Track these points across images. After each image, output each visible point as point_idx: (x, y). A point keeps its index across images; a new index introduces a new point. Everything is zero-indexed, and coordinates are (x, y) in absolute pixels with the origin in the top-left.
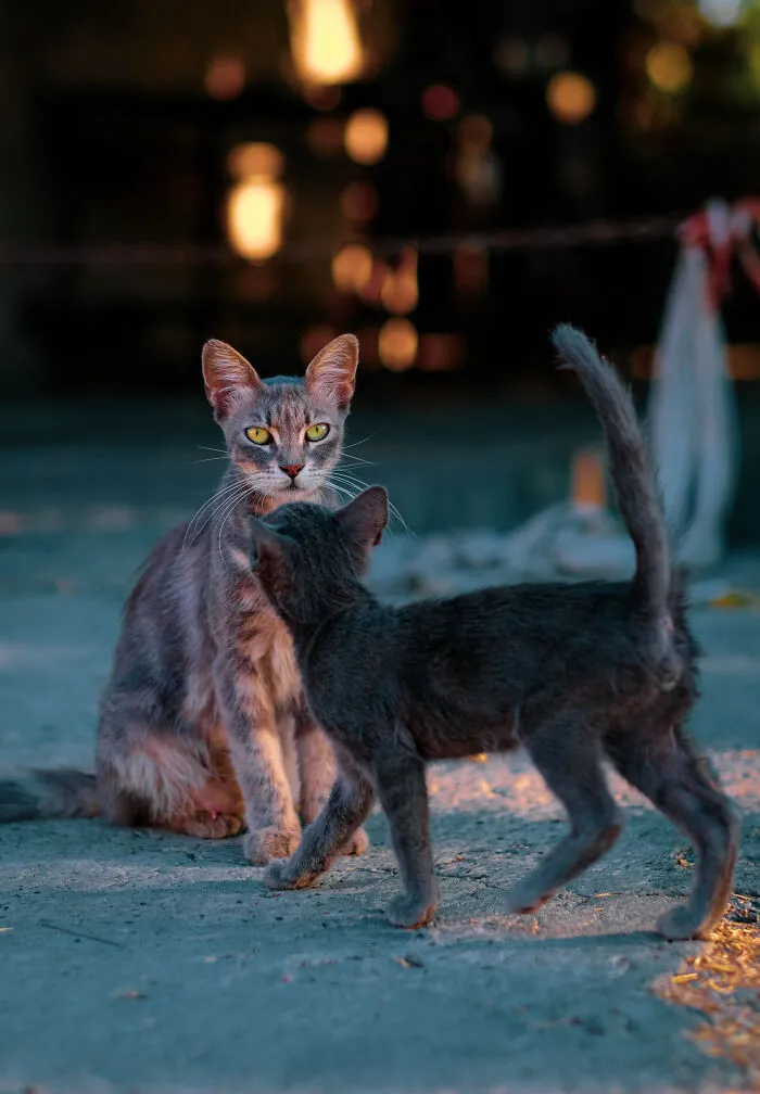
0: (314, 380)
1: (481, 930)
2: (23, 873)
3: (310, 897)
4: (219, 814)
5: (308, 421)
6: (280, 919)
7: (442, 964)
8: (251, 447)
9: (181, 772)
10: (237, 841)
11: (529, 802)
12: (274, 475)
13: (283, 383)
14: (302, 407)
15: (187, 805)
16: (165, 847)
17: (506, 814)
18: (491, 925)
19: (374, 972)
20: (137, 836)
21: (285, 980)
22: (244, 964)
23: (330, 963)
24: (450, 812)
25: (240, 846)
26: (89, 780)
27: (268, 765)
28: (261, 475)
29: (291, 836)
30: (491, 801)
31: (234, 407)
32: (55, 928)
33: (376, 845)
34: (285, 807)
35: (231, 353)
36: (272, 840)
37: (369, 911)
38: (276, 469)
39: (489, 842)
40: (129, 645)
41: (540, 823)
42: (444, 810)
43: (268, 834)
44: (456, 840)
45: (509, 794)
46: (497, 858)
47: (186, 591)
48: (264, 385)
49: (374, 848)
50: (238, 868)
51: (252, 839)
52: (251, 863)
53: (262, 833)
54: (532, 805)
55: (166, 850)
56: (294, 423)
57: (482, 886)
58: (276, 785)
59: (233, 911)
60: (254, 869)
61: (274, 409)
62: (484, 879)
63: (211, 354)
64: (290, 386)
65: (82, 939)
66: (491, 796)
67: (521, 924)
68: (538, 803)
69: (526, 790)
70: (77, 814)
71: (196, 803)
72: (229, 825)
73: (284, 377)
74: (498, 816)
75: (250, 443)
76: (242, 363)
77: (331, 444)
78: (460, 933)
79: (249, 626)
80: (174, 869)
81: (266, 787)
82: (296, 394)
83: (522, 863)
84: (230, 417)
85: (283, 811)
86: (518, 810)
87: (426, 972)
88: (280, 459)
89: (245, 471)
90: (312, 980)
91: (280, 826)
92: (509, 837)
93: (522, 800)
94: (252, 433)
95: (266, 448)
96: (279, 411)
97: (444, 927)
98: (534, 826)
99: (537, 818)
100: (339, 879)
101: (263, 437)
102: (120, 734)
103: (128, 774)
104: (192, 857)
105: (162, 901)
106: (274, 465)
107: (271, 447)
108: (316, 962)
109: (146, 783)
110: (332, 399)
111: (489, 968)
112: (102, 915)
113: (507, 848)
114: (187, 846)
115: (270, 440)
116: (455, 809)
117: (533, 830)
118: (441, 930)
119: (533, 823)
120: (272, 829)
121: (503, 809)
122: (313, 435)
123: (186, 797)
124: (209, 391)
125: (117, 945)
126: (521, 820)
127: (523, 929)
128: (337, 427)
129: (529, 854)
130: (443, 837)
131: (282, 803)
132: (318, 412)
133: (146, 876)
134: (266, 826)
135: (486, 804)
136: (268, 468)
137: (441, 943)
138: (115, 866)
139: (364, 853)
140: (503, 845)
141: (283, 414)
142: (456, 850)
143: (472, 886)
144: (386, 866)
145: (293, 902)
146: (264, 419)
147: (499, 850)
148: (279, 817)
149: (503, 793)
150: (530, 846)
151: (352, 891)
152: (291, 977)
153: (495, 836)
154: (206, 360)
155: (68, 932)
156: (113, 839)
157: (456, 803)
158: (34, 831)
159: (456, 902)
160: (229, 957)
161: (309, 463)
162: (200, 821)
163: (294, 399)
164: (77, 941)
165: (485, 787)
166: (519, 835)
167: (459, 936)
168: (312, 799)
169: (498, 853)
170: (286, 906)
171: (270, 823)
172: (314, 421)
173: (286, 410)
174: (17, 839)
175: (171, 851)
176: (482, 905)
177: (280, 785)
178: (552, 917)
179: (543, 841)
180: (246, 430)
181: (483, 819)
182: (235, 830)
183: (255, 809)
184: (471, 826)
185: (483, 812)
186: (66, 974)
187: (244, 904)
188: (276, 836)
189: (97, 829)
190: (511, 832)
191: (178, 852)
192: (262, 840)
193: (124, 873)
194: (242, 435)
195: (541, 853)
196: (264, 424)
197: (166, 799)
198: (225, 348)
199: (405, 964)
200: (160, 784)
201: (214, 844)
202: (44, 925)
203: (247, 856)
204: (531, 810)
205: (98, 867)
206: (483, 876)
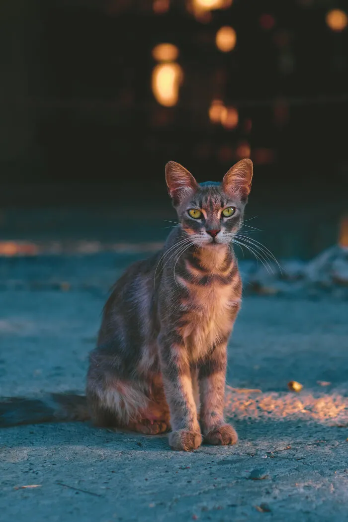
0: (227, 183)
1: (302, 490)
2: (46, 453)
3: (206, 469)
4: (155, 421)
5: (222, 206)
6: (189, 482)
7: (282, 510)
8: (191, 220)
9: (134, 399)
10: (164, 436)
11: (325, 415)
12: (204, 236)
13: (210, 185)
14: (219, 198)
15: (138, 417)
16: (125, 439)
17: (312, 422)
18: (308, 487)
19: (243, 514)
20: (110, 432)
21: (194, 518)
22: (170, 507)
23: (219, 508)
24: (282, 420)
25: (167, 439)
26: (82, 400)
27: (186, 395)
28: (197, 235)
29: (196, 434)
30: (304, 414)
31: (183, 198)
32: (64, 485)
33: (241, 439)
34: (193, 418)
35: (181, 168)
36: (185, 436)
37: (239, 478)
38: (205, 232)
39: (304, 438)
40: (107, 329)
41: (332, 427)
42: (278, 420)
43: (183, 433)
44: (286, 437)
45: (313, 410)
46: (309, 448)
47: (143, 298)
48: (199, 186)
49: (241, 441)
50: (165, 452)
51: (174, 435)
52: (172, 449)
53: (179, 432)
54: (327, 417)
55: (126, 440)
56: (215, 207)
57: (301, 464)
58: (189, 406)
59: (163, 477)
60: (174, 452)
61: (204, 199)
62: (302, 460)
63: (170, 169)
64: (214, 186)
65: (80, 492)
66: (304, 411)
67: (323, 487)
68: (330, 416)
69: (323, 408)
70: (76, 419)
71: (143, 415)
72: (161, 427)
73: (211, 182)
74: (308, 423)
75: (191, 218)
76: (187, 174)
77: (236, 219)
78: (290, 492)
79: (183, 319)
80: (130, 451)
81: (184, 407)
82: (216, 191)
83: (323, 451)
84: (181, 204)
85: (192, 420)
86: (319, 419)
87: (272, 515)
88: (207, 227)
89: (189, 234)
90: (209, 518)
91: (190, 428)
92: (314, 435)
93: (321, 414)
94: (192, 212)
95: (199, 221)
96: (206, 199)
97: (281, 488)
98: (328, 430)
99: (330, 425)
100: (222, 459)
101: (197, 215)
102: (101, 377)
103: (105, 400)
104: (139, 444)
105: (123, 471)
106: (203, 230)
107: (202, 220)
108: (210, 508)
109: (115, 404)
110: (237, 194)
111: (307, 513)
112: (91, 478)
113: (314, 442)
114: (136, 438)
115: (202, 217)
116: (284, 418)
117: (328, 431)
118: (280, 490)
119: (328, 427)
120: (185, 430)
121: (311, 419)
122: (226, 213)
123: (137, 412)
124: (169, 189)
125: (100, 496)
126: (321, 425)
127: (325, 490)
128: (239, 209)
129: (326, 445)
130: (279, 435)
131: (192, 416)
132: (228, 201)
133: (115, 455)
134: (182, 428)
135: (301, 416)
136: (201, 232)
137: (280, 498)
138: (98, 449)
139: (235, 443)
140: (312, 440)
141: (208, 201)
142: (286, 442)
143: (296, 464)
144: (248, 452)
145: (197, 472)
146: (198, 204)
147: (310, 443)
148: (190, 423)
149: (310, 410)
150: (327, 441)
151: (229, 466)
152: (198, 517)
153: (308, 435)
154: (168, 173)
155: (72, 488)
156: (96, 434)
157: (284, 415)
158: (51, 428)
159: (287, 473)
160: (161, 504)
161: (223, 229)
162: (144, 425)
163: (215, 193)
164: (77, 493)
165: (300, 406)
166: (320, 435)
167: (290, 494)
168: (208, 414)
169: (309, 445)
170: (193, 474)
171: (184, 427)
172: (226, 206)
173: (211, 199)
174: (42, 432)
175: (128, 441)
176: (302, 475)
177: (191, 406)
178: (341, 483)
179: (334, 438)
180: (188, 211)
181: (300, 425)
182: (164, 429)
183: (176, 418)
184: (293, 429)
185: (300, 421)
186: (71, 513)
187: (169, 473)
188: (187, 434)
189: (86, 428)
190: (316, 432)
191: (132, 442)
192: (180, 436)
193: (102, 454)
194: (186, 213)
195: (333, 445)
196: (198, 207)
197: (126, 413)
198: (178, 166)
199: (260, 510)
200: (122, 405)
201: (152, 437)
202: (59, 484)
203: (170, 444)
204: (327, 420)
205: (87, 450)
206: (302, 458)
